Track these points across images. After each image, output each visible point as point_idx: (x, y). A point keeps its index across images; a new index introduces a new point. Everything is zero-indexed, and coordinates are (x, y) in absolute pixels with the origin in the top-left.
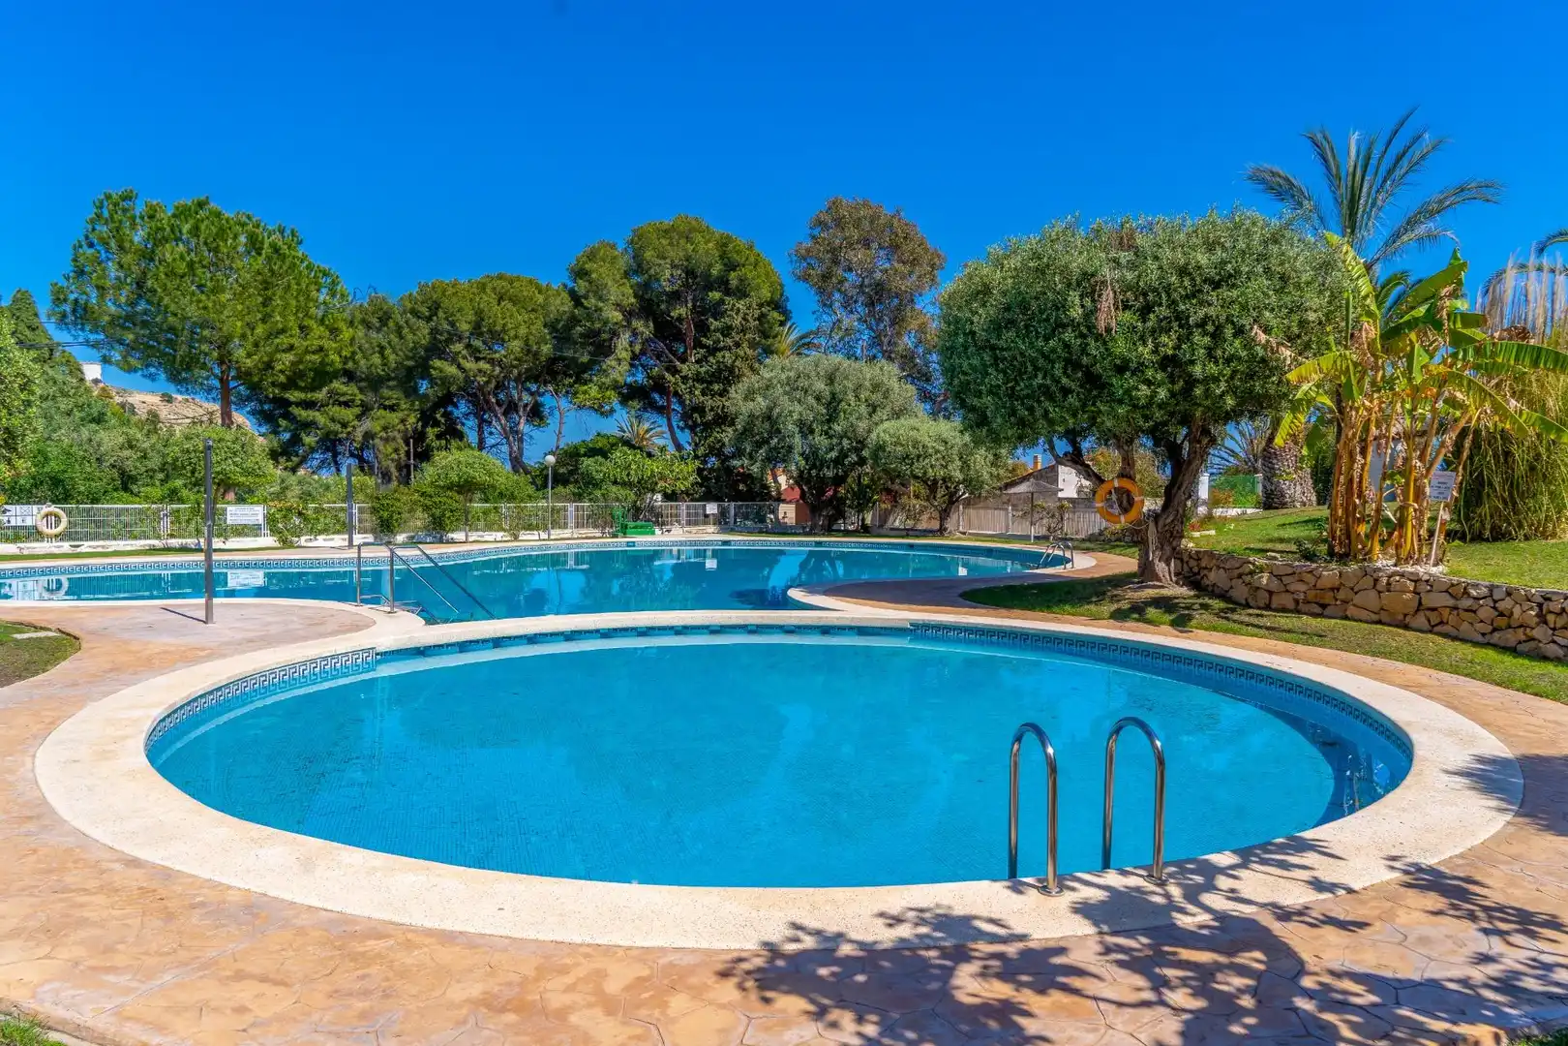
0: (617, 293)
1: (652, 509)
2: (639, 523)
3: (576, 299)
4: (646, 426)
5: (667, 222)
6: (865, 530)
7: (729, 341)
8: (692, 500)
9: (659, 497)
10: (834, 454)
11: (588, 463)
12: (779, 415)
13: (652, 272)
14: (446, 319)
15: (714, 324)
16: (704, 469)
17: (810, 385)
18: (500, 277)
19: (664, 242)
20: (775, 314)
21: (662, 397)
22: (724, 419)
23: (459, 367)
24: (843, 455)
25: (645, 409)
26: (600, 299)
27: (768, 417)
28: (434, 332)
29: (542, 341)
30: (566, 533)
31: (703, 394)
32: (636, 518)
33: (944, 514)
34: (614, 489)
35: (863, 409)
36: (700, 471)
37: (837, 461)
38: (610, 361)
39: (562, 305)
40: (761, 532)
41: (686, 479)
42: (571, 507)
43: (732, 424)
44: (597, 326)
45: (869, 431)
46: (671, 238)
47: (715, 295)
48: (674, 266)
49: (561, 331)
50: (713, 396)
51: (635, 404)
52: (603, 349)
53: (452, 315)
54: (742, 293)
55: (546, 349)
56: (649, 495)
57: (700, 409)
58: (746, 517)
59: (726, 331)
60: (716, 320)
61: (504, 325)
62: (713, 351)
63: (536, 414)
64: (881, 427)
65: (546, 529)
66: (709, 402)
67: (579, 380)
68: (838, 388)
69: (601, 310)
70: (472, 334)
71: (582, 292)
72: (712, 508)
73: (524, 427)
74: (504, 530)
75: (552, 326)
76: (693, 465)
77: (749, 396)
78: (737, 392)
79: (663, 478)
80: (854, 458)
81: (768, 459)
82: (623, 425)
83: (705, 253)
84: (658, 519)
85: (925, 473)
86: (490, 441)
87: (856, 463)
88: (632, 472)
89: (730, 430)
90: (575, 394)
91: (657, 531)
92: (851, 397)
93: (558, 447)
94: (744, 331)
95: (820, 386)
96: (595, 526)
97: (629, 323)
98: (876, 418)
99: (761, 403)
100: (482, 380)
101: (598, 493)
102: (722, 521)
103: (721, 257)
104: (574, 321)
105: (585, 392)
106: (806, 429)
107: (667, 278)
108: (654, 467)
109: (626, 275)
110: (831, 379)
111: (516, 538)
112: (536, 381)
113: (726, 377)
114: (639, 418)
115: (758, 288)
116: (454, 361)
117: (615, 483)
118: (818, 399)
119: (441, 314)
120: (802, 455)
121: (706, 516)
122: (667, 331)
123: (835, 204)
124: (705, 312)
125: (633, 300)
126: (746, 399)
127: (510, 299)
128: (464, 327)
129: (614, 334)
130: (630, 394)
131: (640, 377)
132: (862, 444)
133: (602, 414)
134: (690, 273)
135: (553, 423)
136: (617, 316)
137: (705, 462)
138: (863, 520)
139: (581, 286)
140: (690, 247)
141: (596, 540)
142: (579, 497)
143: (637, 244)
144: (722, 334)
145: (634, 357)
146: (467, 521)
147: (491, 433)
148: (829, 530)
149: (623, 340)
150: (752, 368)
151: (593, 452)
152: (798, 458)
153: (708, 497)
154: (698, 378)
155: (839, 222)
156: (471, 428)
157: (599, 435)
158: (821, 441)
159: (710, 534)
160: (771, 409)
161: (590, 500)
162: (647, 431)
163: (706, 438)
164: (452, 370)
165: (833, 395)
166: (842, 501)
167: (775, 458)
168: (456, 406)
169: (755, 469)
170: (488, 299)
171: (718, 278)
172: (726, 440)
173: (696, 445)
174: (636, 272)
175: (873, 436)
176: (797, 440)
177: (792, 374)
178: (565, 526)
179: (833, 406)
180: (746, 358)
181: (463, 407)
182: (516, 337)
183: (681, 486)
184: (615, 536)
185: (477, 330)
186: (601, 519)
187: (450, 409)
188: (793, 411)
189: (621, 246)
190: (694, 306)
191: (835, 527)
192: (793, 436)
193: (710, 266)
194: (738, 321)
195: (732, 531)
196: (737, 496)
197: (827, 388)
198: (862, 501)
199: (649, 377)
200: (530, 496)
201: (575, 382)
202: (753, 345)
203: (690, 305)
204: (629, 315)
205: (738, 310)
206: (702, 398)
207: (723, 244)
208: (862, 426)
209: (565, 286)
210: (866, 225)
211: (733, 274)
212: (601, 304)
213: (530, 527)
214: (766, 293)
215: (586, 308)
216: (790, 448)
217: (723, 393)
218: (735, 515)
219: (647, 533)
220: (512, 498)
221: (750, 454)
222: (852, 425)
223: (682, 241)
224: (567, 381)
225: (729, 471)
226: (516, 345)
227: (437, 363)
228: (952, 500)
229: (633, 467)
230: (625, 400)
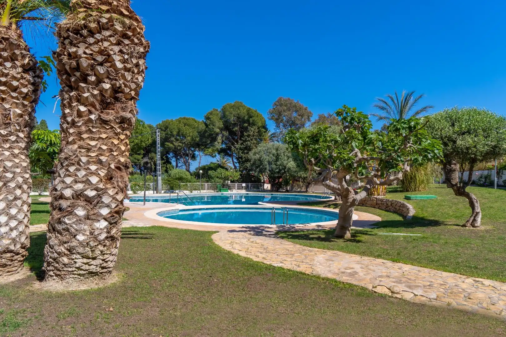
0: (219, 124)
1: (227, 185)
2: (224, 189)
3: (206, 124)
4: (225, 160)
5: (233, 103)
6: (287, 191)
7: (249, 139)
8: (239, 183)
9: (229, 181)
10: (277, 170)
11: (210, 172)
12: (263, 159)
13: (228, 118)
14: (170, 131)
15: (245, 134)
16: (242, 174)
17: (272, 151)
18: (184, 118)
19: (232, 110)
20: (263, 130)
21: (230, 152)
22: (248, 160)
23: (173, 144)
24: (280, 170)
25: (225, 155)
26: (214, 125)
27: (259, 160)
28: (166, 134)
29: (197, 137)
30: (205, 191)
31: (242, 153)
32: (223, 187)
33: (307, 187)
34: (217, 179)
35: (286, 158)
36: (241, 175)
37: (278, 172)
38: (216, 143)
39: (203, 127)
40: (258, 192)
41: (237, 177)
42: (206, 184)
43: (250, 161)
44: (212, 133)
45: (287, 164)
46: (234, 108)
47: (246, 125)
48: (234, 116)
49: (202, 134)
50: (245, 154)
51: (223, 154)
52: (214, 139)
53: (172, 130)
54: (253, 124)
55: (198, 139)
56: (227, 181)
57: (241, 158)
58: (254, 187)
59: (249, 136)
60: (246, 133)
61: (186, 133)
62: (245, 141)
63: (194, 157)
64: (289, 164)
65: (199, 190)
66: (244, 156)
67: (206, 147)
68: (279, 152)
69: (213, 129)
70: (177, 135)
71: (208, 123)
72: (244, 185)
73: (190, 161)
74: (189, 190)
75: (199, 132)
76: (239, 173)
77: (255, 154)
78: (251, 154)
79: (231, 177)
80: (283, 171)
81: (259, 172)
82: (218, 160)
83: (243, 113)
84: (229, 188)
85: (301, 176)
86: (179, 165)
87: (283, 173)
88: (223, 175)
89: (249, 163)
90: (204, 151)
91: (229, 191)
92: (282, 154)
93: (199, 167)
94: (253, 136)
95: (274, 151)
96: (212, 190)
97: (221, 132)
98: (289, 161)
99: (258, 156)
100: (179, 148)
101: (213, 180)
102: (247, 188)
103: (248, 114)
104: (205, 131)
105: (207, 150)
106: (270, 163)
107: (232, 119)
108: (228, 173)
109: (221, 119)
110: (277, 150)
111: (192, 192)
112: (193, 147)
113: (248, 149)
114: (223, 158)
115: (258, 123)
116: (172, 142)
117: (218, 177)
118: (273, 155)
119: (168, 129)
120: (269, 170)
121: (243, 187)
122: (232, 133)
123: (280, 99)
124: (244, 129)
125: (223, 126)
126: (254, 155)
127: (188, 125)
128: (175, 133)
129: (217, 134)
130: (221, 151)
131: (224, 146)
132: (285, 167)
133: (212, 157)
134: (238, 118)
135: (198, 159)
136: (218, 130)
137: (242, 172)
138: (287, 188)
139: (208, 122)
140: (239, 111)
141: (212, 193)
142: (207, 182)
143: (224, 110)
144: (247, 137)
145: (223, 141)
146: (179, 188)
147: (179, 162)
148: (277, 191)
149: (219, 138)
150: (256, 146)
151: (210, 168)
152: (268, 171)
153: (243, 182)
154: (241, 149)
155: (281, 105)
156: (174, 161)
157: (211, 163)
158: (274, 166)
159: (244, 192)
160: (260, 158)
161: (211, 183)
162: (226, 161)
163: (242, 166)
164: (171, 145)
165: (277, 154)
166: (281, 183)
167: (262, 171)
168: (169, 154)
169: (256, 174)
170: (182, 125)
171: (246, 120)
172: (248, 166)
173: (240, 167)
174: (223, 118)
175: (288, 165)
176: (267, 167)
177: (266, 148)
178: (205, 190)
179: (277, 157)
180: (254, 143)
181: (171, 155)
182: (189, 136)
183: (236, 179)
184: (218, 192)
186: (215, 188)
187: (167, 155)
188: (266, 158)
189: (219, 110)
190: (240, 127)
191: (279, 191)
192: (266, 165)
193: (244, 117)
194: (252, 133)
195: (250, 191)
196: (251, 182)
197: (276, 152)
198: (287, 183)
199: (226, 146)
200: (195, 181)
201: (205, 148)
202: (256, 139)
203: (239, 127)
204: (221, 130)
205: (252, 130)
206: (242, 155)
207: (249, 110)
208: (285, 162)
209: (203, 121)
210: (289, 105)
211: (251, 119)
212: (214, 127)
213: (195, 190)
214: (260, 124)
215: (209, 128)
216: (266, 169)
217: (247, 153)
218: (251, 187)
219: (226, 191)
220: (190, 182)
221: (255, 170)
222: (282, 162)
223: (237, 109)
224: (203, 147)
225: (249, 175)
226: (189, 138)
227: (167, 143)
228: (309, 184)
229: (223, 173)
230: (219, 153)
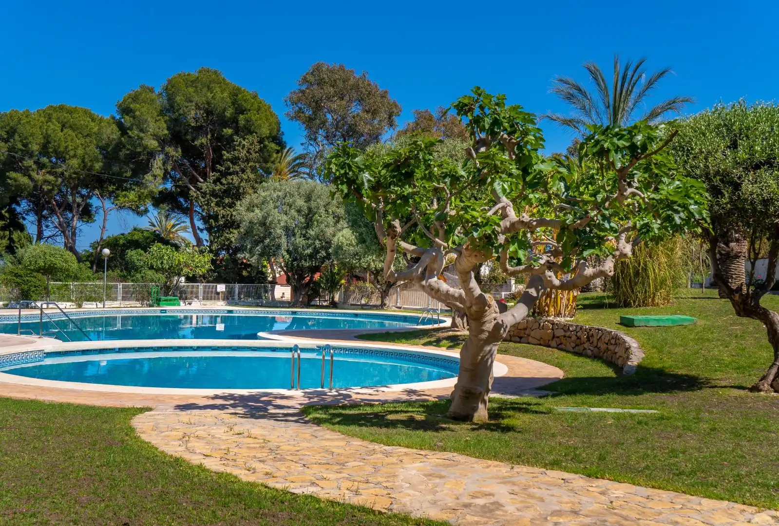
0: (157, 126)
1: (177, 287)
2: (169, 298)
3: (123, 129)
4: (172, 222)
5: (194, 73)
6: (334, 305)
7: (237, 168)
8: (208, 282)
9: (183, 279)
10: (309, 251)
11: (132, 254)
12: (271, 223)
13: (181, 112)
14: (21, 141)
15: (226, 155)
16: (216, 260)
17: (294, 202)
18: (62, 108)
19: (191, 90)
20: (273, 145)
21: (186, 201)
22: (232, 224)
23: (30, 177)
24: (316, 251)
25: (173, 210)
26: (142, 130)
27: (263, 224)
28: (11, 149)
29: (96, 159)
30: (116, 304)
31: (217, 204)
32: (166, 294)
33: (384, 294)
34: (150, 273)
35: (331, 220)
36: (213, 262)
37: (311, 256)
38: (148, 177)
39: (112, 133)
40: (257, 306)
41: (203, 266)
42: (120, 286)
43: (238, 227)
44: (139, 150)
45: (334, 236)
46: (196, 87)
47: (228, 131)
48: (198, 107)
49: (110, 153)
50: (224, 207)
51: (165, 206)
52: (143, 167)
53: (26, 138)
54: (249, 130)
55: (98, 166)
56: (176, 278)
57: (216, 217)
58: (248, 295)
59: (235, 161)
60: (228, 152)
61: (66, 147)
62: (225, 174)
63: (87, 214)
64: (340, 234)
65: (101, 300)
66: (222, 212)
67: (120, 187)
68: (313, 204)
69: (142, 139)
70: (40, 153)
71: (128, 125)
72: (221, 288)
73: (76, 223)
74: (72, 301)
75: (102, 148)
76: (209, 257)
77: (250, 208)
78: (241, 207)
79: (187, 265)
80: (323, 253)
81: (262, 255)
82: (154, 221)
83: (221, 99)
84: (183, 295)
85: (369, 265)
86: (47, 233)
87: (324, 257)
88: (165, 262)
89: (235, 231)
90: (117, 197)
91: (182, 303)
92: (322, 210)
93: (101, 239)
94: (248, 161)
95: (301, 202)
96: (137, 300)
97: (163, 148)
98: (339, 226)
99: (258, 214)
100: (46, 188)
101: (139, 276)
102: (229, 297)
103: (233, 104)
104: (119, 146)
105: (125, 196)
106: (289, 232)
107: (192, 115)
108: (180, 257)
109: (161, 113)
110: (308, 198)
111: (80, 306)
112: (87, 187)
113: (235, 194)
114: (167, 217)
115: (260, 126)
116: (26, 172)
117: (151, 268)
118: (299, 211)
119: (17, 137)
120: (288, 251)
121: (218, 294)
122: (191, 153)
123: (318, 68)
124: (221, 143)
125: (166, 132)
126: (248, 210)
127: (71, 127)
128: (35, 148)
129: (152, 155)
130: (160, 199)
131: (169, 186)
132: (329, 243)
133: (138, 213)
134: (209, 112)
135: (99, 218)
136: (153, 144)
137: (217, 254)
138: (333, 298)
139: (127, 120)
140: (210, 95)
141: (136, 308)
142: (124, 279)
143: (170, 91)
144: (232, 162)
145: (166, 172)
146: (46, 294)
147: (47, 226)
148: (308, 305)
149: (157, 164)
150: (253, 188)
151: (134, 244)
152: (285, 253)
153: (218, 280)
154: (214, 194)
155: (321, 83)
156: (32, 223)
157: (135, 229)
158: (300, 241)
159: (220, 306)
160: (265, 218)
161: (132, 281)
162: (174, 226)
163: (218, 237)
164: (24, 180)
165: (310, 209)
166: (317, 284)
167: (269, 253)
168: (19, 205)
169: (253, 260)
170: (54, 127)
171: (230, 118)
172: (233, 239)
173: (211, 242)
174: (168, 110)
175: (336, 239)
176: (284, 240)
177: (280, 194)
178: (115, 299)
179: (309, 217)
180: (248, 180)
181: (24, 206)
182: (75, 156)
183: (199, 272)
184: (152, 306)
185: (44, 150)
186: (144, 296)
187: (14, 206)
188: (280, 219)
189: (158, 90)
190: (213, 136)
191: (313, 303)
192: (280, 237)
193: (225, 110)
194: (243, 153)
195: (236, 304)
196: (242, 280)
197: (305, 204)
198: (333, 285)
199: (176, 186)
200: (89, 278)
201: (117, 189)
202: (254, 169)
203: (209, 137)
204: (163, 142)
205: (244, 146)
206: (216, 209)
207: (235, 93)
208: (329, 231)
209: (113, 118)
210: (340, 84)
211: (241, 116)
212: (142, 135)
213: (90, 299)
214: (265, 131)
215: (130, 137)
216: (279, 247)
217: (232, 205)
218: (239, 293)
219: (174, 305)
220: (76, 278)
221: (251, 249)
222: (322, 231)
223: (205, 90)
224: (111, 188)
225: (235, 261)
226: (75, 162)
227: (13, 174)
228: (390, 285)
229: (166, 257)
230: (156, 204)
